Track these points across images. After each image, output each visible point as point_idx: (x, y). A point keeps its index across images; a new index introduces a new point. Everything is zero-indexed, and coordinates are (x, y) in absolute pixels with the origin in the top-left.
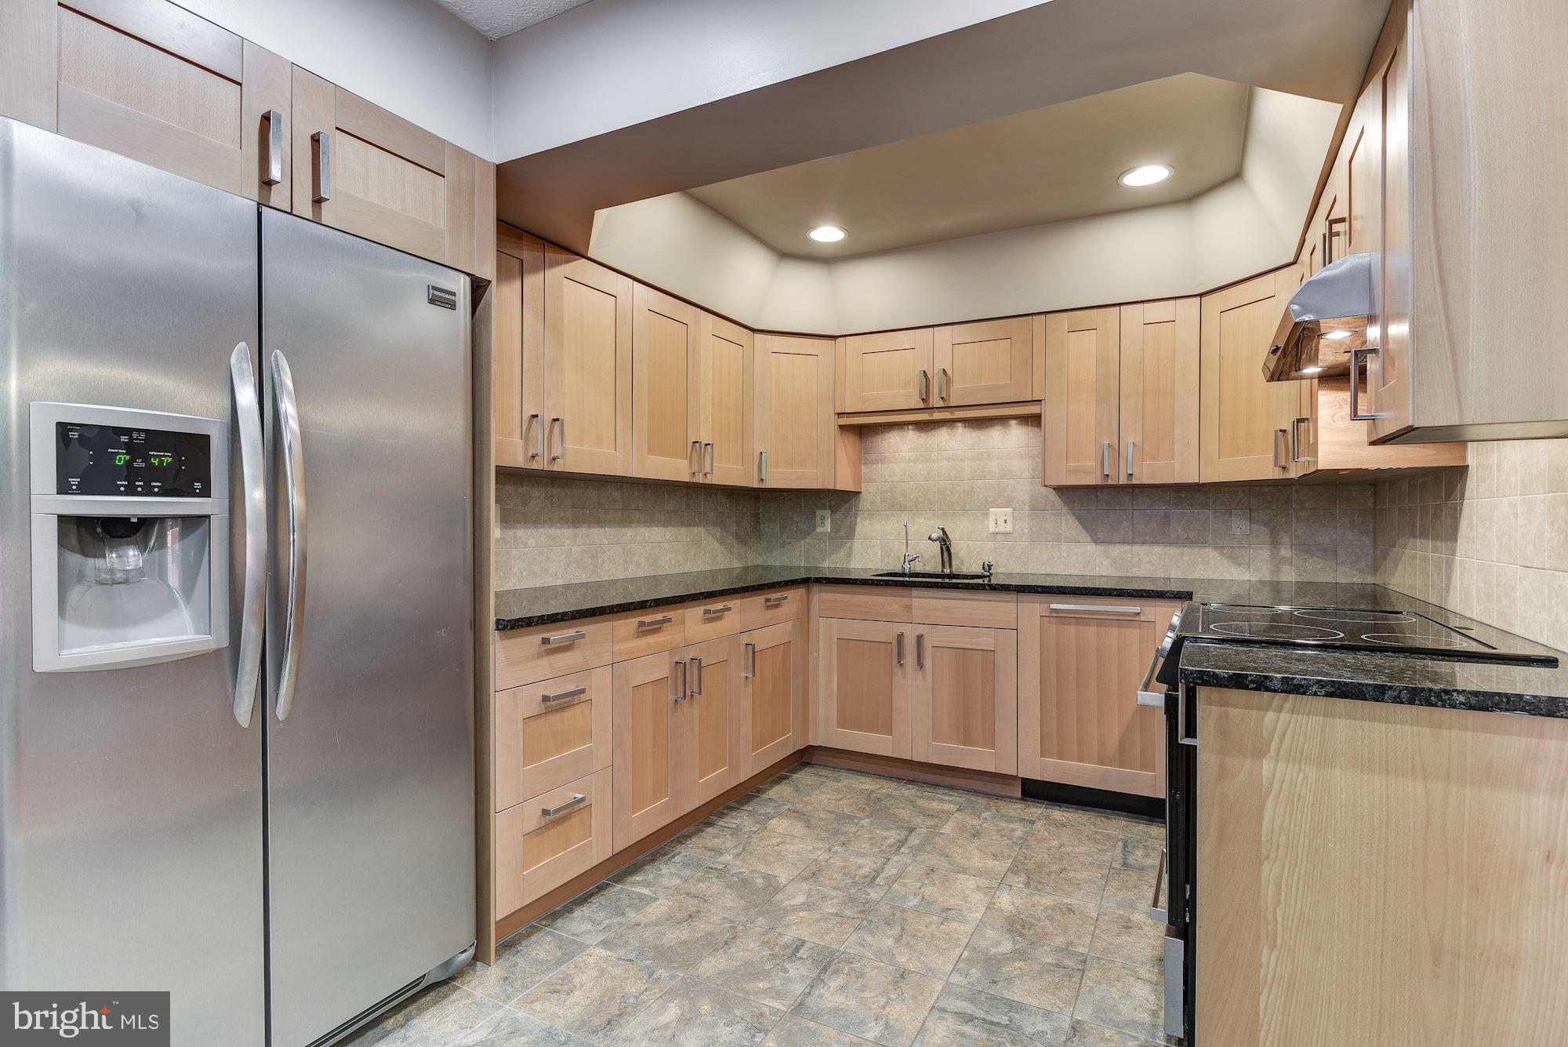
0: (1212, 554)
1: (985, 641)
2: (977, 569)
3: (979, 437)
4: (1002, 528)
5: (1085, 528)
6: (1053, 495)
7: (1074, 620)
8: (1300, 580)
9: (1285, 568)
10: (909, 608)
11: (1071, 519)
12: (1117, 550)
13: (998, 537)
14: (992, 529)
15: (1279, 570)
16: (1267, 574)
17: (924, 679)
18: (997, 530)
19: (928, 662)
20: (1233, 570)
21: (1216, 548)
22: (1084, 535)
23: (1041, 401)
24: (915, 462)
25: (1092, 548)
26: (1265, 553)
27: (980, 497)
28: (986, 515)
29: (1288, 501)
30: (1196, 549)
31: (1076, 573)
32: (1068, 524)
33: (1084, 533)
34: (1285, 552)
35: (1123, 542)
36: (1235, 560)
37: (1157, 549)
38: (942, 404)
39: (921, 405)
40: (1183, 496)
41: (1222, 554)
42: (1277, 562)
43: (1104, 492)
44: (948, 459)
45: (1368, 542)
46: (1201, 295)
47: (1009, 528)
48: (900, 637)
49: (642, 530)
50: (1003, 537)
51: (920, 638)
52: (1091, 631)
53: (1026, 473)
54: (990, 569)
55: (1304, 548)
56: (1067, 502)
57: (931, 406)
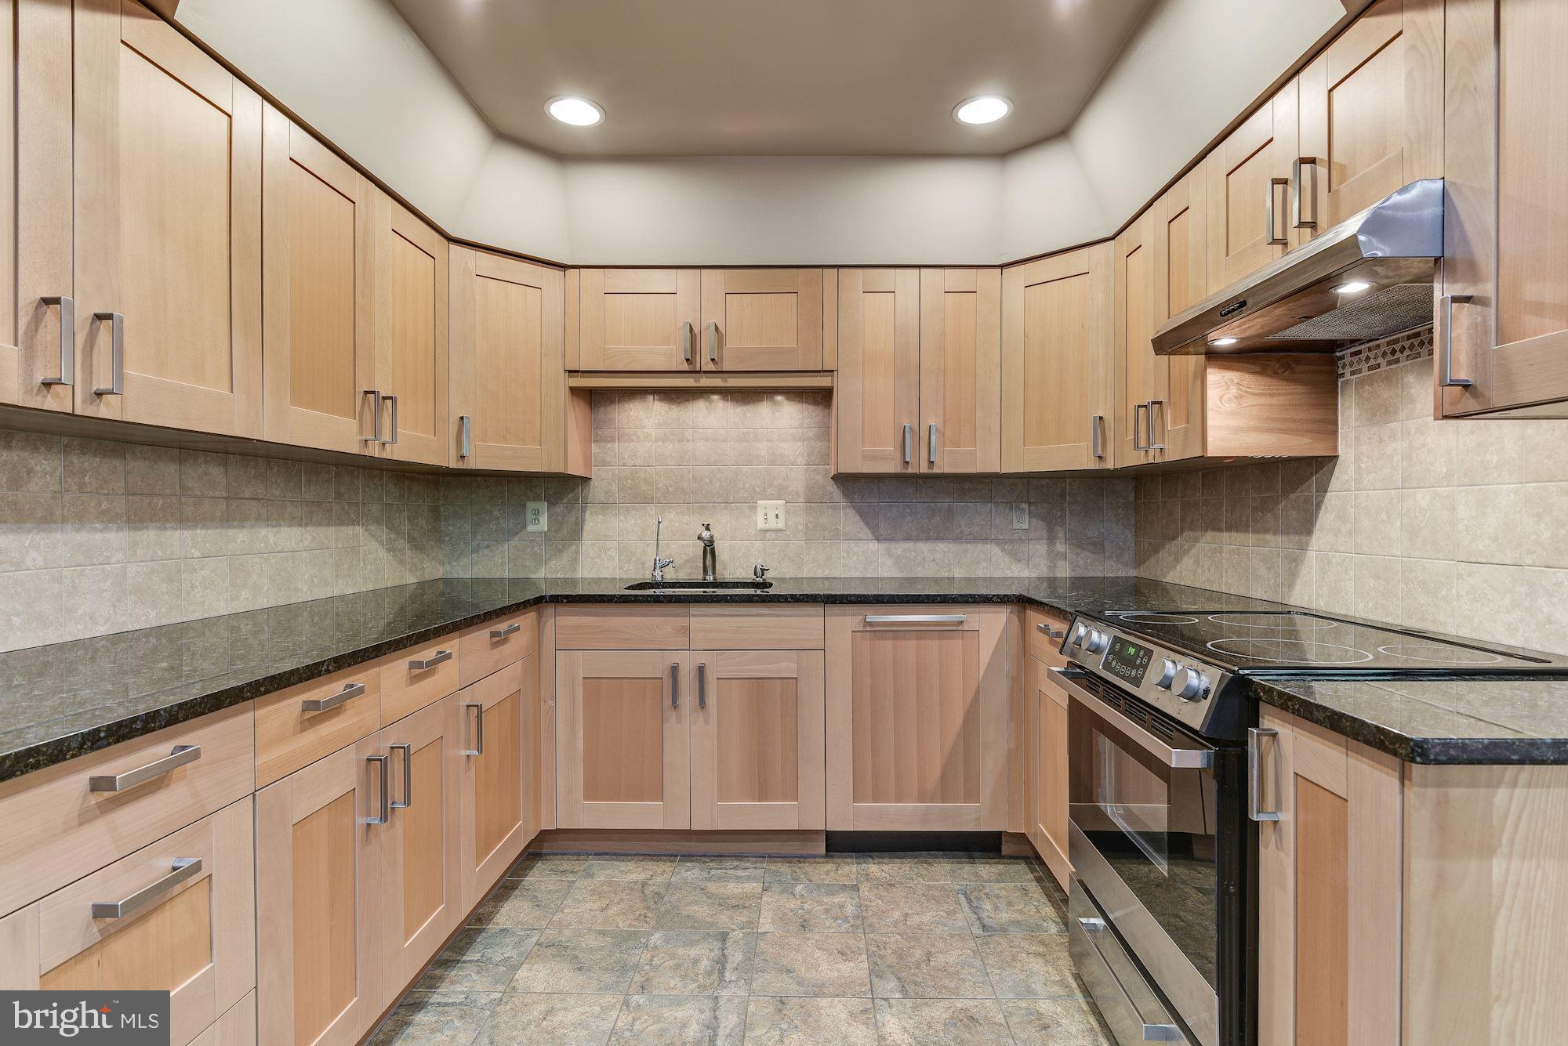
0: (994, 550)
1: (785, 666)
2: (748, 575)
3: (745, 414)
4: (773, 524)
5: (867, 523)
6: (832, 488)
7: (890, 634)
8: (1073, 575)
9: (1061, 563)
10: (686, 630)
11: (851, 512)
12: (900, 548)
13: (768, 535)
14: (761, 525)
15: (1055, 566)
16: (1045, 570)
17: (707, 722)
18: (767, 527)
19: (712, 699)
20: (1014, 567)
21: (997, 542)
22: (866, 532)
23: (833, 371)
24: (663, 441)
25: (874, 546)
26: (1041, 549)
27: (747, 486)
28: (753, 508)
29: (1063, 495)
30: (980, 545)
31: (856, 575)
32: (848, 519)
33: (866, 530)
34: (1060, 547)
35: (907, 539)
36: (1015, 556)
37: (941, 546)
38: (711, 367)
39: (685, 367)
40: (967, 487)
41: (1003, 550)
42: (1054, 557)
43: (887, 481)
44: (707, 440)
45: (1130, 535)
46: (1002, 266)
47: (781, 525)
48: (674, 670)
49: (264, 531)
50: (773, 535)
51: (701, 670)
52: (910, 646)
53: (801, 458)
54: (763, 575)
55: (1078, 543)
56: (847, 494)
57: (698, 369)
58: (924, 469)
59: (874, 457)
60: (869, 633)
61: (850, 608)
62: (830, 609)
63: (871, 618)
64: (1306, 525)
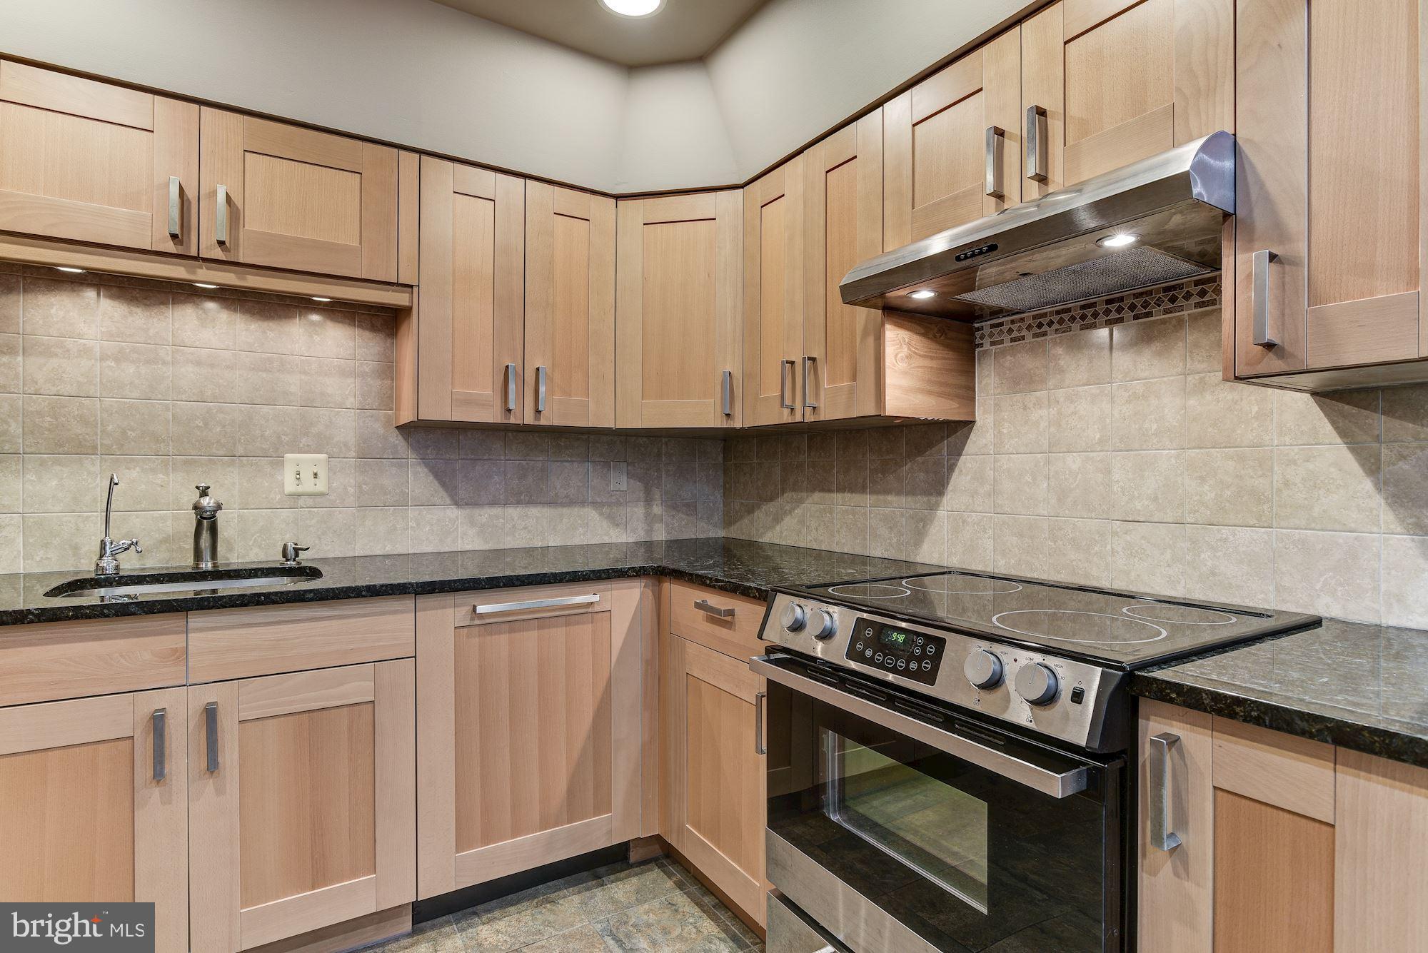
0: (592, 514)
1: (357, 687)
2: (274, 557)
3: (265, 332)
4: (308, 485)
5: (443, 484)
6: (396, 439)
8: (669, 538)
9: (657, 526)
10: (183, 654)
11: (422, 471)
12: (485, 514)
13: (301, 502)
14: (290, 487)
15: (651, 530)
16: (642, 533)
17: (220, 791)
18: (300, 489)
19: (230, 754)
20: (612, 532)
21: (594, 504)
22: (442, 495)
23: (411, 287)
24: (117, 360)
25: (453, 512)
26: (638, 512)
27: (267, 433)
28: (278, 463)
29: (659, 455)
30: (576, 509)
31: (429, 549)
32: (418, 479)
33: (442, 493)
34: (657, 509)
35: (493, 503)
36: (613, 521)
37: (534, 511)
38: (218, 254)
39: (170, 247)
40: (563, 444)
41: (601, 514)
42: (650, 520)
43: (469, 434)
44: (198, 363)
45: (719, 495)
46: (618, 197)
47: (321, 486)
48: (158, 722)
50: (310, 501)
51: (210, 715)
52: (530, 638)
53: (352, 400)
54: (297, 555)
55: (674, 505)
56: (418, 448)
57: (194, 253)
58: (529, 419)
59: (468, 402)
60: (477, 628)
61: (450, 599)
62: (423, 601)
63: (482, 609)
64: (937, 485)
